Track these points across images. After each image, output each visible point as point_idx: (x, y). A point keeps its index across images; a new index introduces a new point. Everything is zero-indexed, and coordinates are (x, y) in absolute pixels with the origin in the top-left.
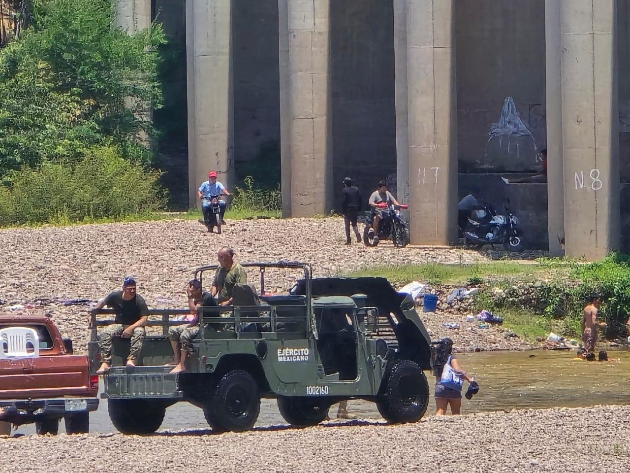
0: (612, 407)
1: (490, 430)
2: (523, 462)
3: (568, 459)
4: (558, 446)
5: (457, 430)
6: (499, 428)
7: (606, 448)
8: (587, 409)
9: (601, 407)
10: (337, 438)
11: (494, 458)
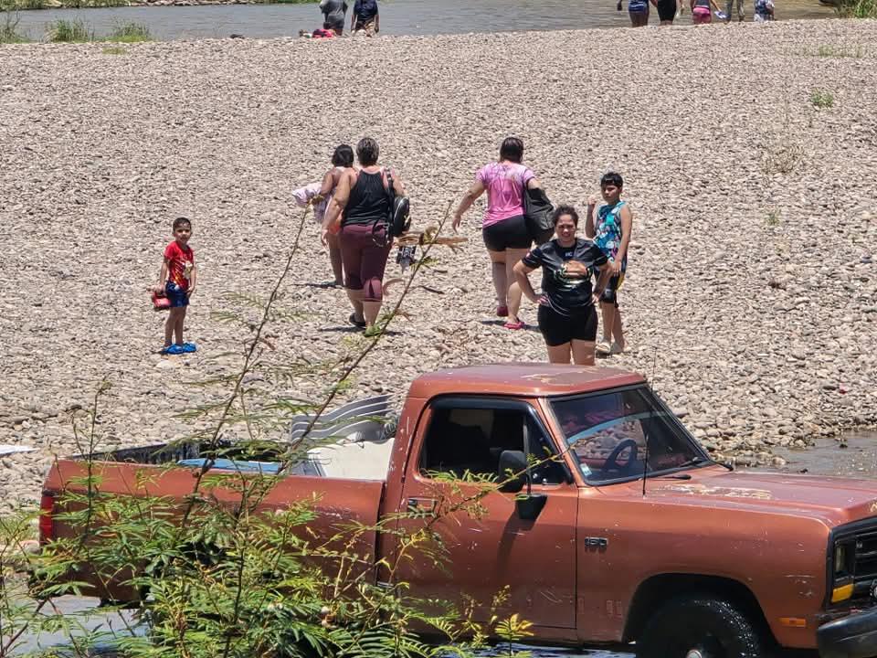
0: (802, 21)
1: (714, 36)
2: (737, 59)
3: (770, 58)
4: (762, 49)
5: (690, 36)
6: (719, 35)
7: (797, 51)
8: (783, 22)
9: (794, 21)
10: (603, 41)
11: (716, 56)
